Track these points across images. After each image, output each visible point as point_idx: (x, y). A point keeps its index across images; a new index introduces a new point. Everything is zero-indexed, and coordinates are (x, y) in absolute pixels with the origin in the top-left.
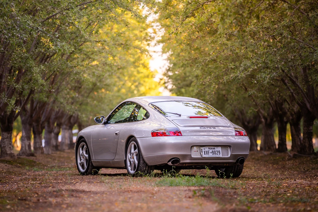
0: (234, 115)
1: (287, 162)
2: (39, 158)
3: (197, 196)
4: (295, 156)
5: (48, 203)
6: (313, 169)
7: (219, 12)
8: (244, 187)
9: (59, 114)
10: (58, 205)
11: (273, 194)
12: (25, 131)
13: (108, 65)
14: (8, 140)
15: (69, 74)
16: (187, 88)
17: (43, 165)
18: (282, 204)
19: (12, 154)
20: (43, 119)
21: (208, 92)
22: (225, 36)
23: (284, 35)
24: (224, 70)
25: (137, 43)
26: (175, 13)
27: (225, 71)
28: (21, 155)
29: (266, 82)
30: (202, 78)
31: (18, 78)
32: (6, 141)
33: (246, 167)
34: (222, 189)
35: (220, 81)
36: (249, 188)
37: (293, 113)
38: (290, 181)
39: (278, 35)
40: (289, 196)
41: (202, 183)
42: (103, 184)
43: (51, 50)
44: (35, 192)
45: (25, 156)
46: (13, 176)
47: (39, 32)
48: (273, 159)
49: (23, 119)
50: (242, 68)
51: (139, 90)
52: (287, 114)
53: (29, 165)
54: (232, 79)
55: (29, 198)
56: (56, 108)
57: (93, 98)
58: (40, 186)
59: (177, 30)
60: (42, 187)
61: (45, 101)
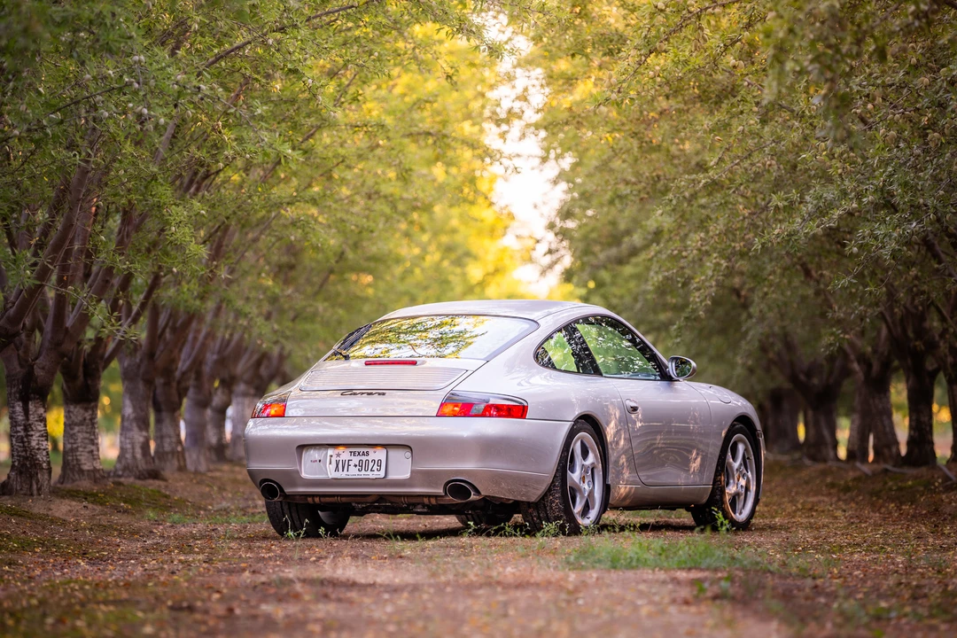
2: (177, 485)
3: (706, 599)
5: (261, 620)
8: (836, 572)
9: (229, 349)
10: (294, 624)
11: (934, 594)
12: (132, 400)
13: (385, 197)
14: (84, 428)
15: (264, 224)
17: (193, 505)
19: (99, 470)
21: (697, 280)
22: (755, 109)
25: (467, 128)
28: (120, 476)
30: (677, 238)
31: (123, 237)
32: (79, 432)
33: (817, 510)
34: (774, 579)
35: (734, 247)
36: (850, 574)
39: (929, 108)
42: (399, 561)
43: (229, 152)
44: (206, 586)
45: (131, 480)
46: (118, 540)
47: (202, 99)
48: (894, 488)
49: (126, 364)
50: (810, 206)
51: (464, 275)
52: (939, 347)
53: (154, 506)
54: (779, 240)
55: (199, 604)
56: (222, 329)
57: (333, 300)
58: (212, 569)
59: (619, 92)
60: (219, 571)
61: (193, 308)
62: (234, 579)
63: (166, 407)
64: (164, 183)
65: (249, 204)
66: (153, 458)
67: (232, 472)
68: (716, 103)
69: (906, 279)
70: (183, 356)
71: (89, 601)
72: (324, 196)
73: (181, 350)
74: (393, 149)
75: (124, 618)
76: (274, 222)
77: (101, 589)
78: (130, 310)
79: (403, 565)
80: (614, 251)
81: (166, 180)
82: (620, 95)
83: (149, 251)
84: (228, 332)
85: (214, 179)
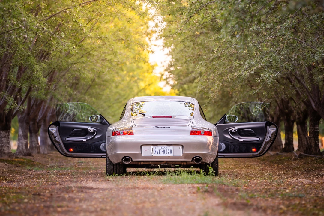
0: (239, 113)
1: (292, 162)
2: (37, 158)
3: (200, 192)
4: (301, 156)
5: (61, 198)
6: (316, 168)
7: (222, 17)
8: (247, 185)
9: (55, 112)
10: (72, 199)
11: (273, 191)
12: (22, 129)
13: (108, 60)
14: (6, 138)
15: (67, 70)
16: (190, 84)
17: (42, 164)
18: (279, 199)
19: (10, 153)
20: (39, 117)
21: (212, 90)
22: (229, 34)
23: (286, 36)
24: (228, 67)
25: (137, 37)
26: (178, 9)
27: (229, 69)
28: (18, 155)
29: (269, 82)
30: (206, 75)
31: (19, 75)
32: (4, 140)
33: (251, 167)
34: (225, 187)
35: (224, 79)
36: (251, 186)
37: (300, 112)
38: (292, 180)
39: (280, 36)
40: (288, 192)
41: (205, 181)
42: (108, 182)
43: (54, 48)
44: (45, 188)
45: (22, 156)
46: (17, 175)
47: (45, 32)
48: (278, 160)
49: (20, 117)
50: (246, 66)
51: (138, 86)
52: (293, 112)
53: (29, 165)
54: (236, 77)
55: (42, 193)
56: (53, 105)
57: (91, 95)
58: (47, 184)
60: (49, 184)
61: (43, 98)
62: (54, 187)
63: (34, 132)
65: (61, 64)
66: (29, 149)
67: (56, 154)
68: (217, 31)
69: (280, 89)
70: (39, 114)
71: (7, 193)
72: (87, 61)
73: (39, 112)
74: (110, 45)
75: (18, 197)
76: (70, 69)
77: (11, 189)
78: (21, 99)
80: (188, 79)
81: (33, 56)
82: (181, 31)
83: (28, 79)
84: (55, 106)
85: (50, 55)
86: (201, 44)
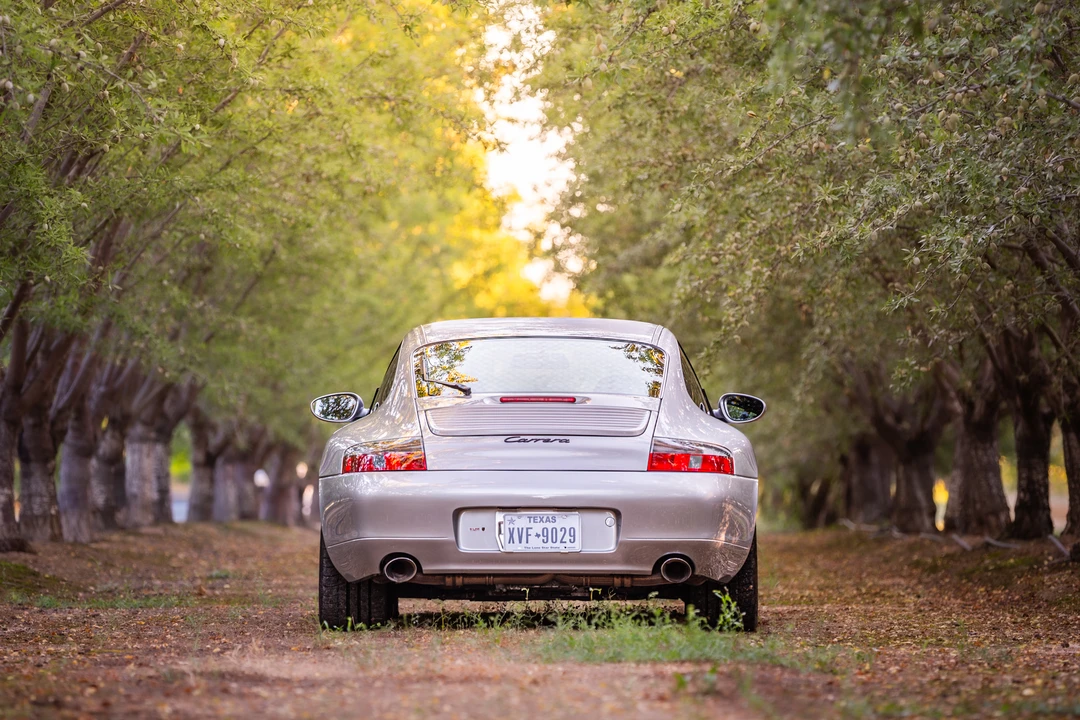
0: (839, 382)
1: (1046, 578)
2: (49, 559)
3: (687, 694)
5: (142, 717)
7: (771, 12)
8: (867, 667)
9: (121, 379)
11: (970, 690)
13: (329, 179)
15: (168, 215)
16: (648, 271)
17: (69, 585)
20: (59, 400)
21: (731, 294)
22: (799, 76)
23: (1022, 86)
24: (795, 207)
27: (798, 213)
29: (955, 264)
30: (709, 237)
33: (883, 596)
34: (782, 674)
35: (779, 252)
36: (885, 670)
37: (1075, 379)
38: (1045, 648)
39: (999, 85)
40: (1029, 697)
41: (707, 650)
42: (327, 652)
43: (116, 131)
44: (79, 680)
47: (82, 69)
48: (991, 568)
50: (866, 201)
51: (443, 278)
52: (1050, 382)
53: (18, 586)
54: (826, 245)
55: (69, 699)
56: (111, 354)
57: (260, 315)
58: (87, 660)
59: (610, 61)
60: (96, 663)
61: (73, 326)
62: (115, 672)
63: (38, 456)
64: (35, 167)
65: (145, 193)
66: (18, 525)
67: (124, 542)
68: (754, 65)
69: (999, 294)
70: (60, 388)
72: (245, 181)
73: (56, 381)
74: (337, 119)
76: (181, 213)
79: (330, 658)
80: (637, 250)
81: (37, 162)
82: (611, 65)
83: (14, 252)
84: (120, 356)
85: (101, 159)
86: (690, 115)
